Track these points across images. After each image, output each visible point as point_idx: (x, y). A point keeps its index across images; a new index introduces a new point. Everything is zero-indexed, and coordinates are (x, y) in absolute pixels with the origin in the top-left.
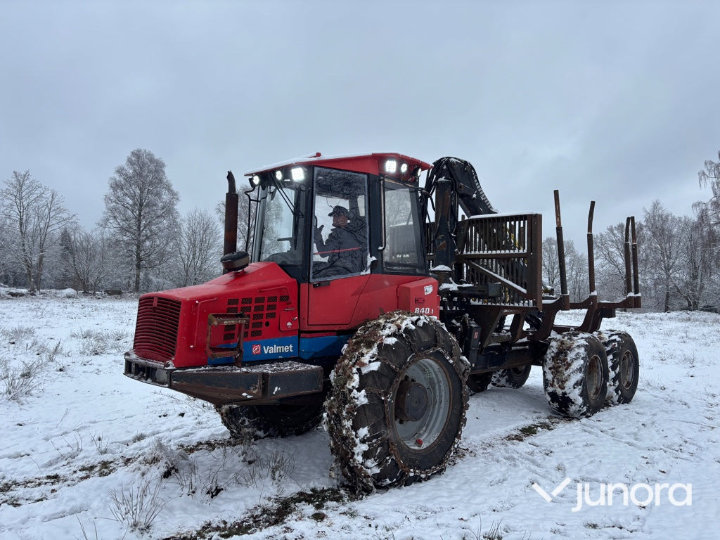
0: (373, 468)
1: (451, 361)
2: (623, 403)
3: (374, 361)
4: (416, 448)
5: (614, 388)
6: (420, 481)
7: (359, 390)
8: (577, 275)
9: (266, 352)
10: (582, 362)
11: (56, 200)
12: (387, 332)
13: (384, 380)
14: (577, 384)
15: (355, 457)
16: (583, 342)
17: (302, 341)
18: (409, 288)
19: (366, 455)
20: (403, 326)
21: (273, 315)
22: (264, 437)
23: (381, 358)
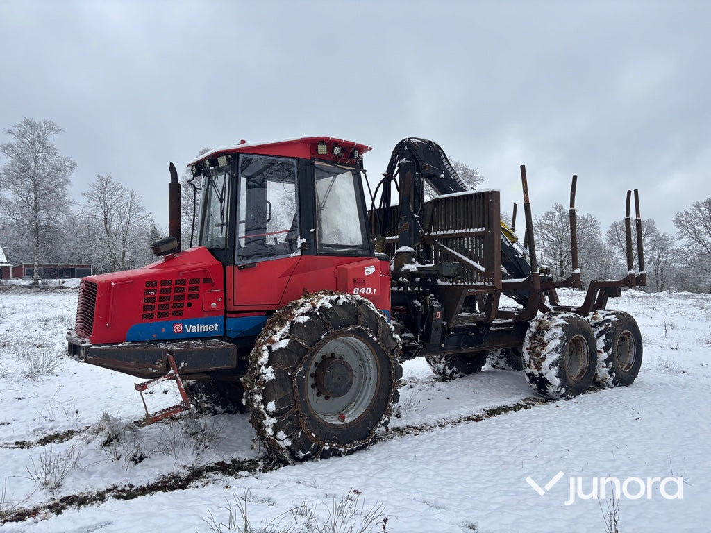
0: (284, 440)
1: (375, 339)
2: (619, 386)
3: (284, 339)
4: (338, 423)
5: (608, 369)
6: (339, 454)
7: (267, 366)
8: (659, 256)
9: (188, 331)
10: (558, 342)
11: (135, 200)
12: (302, 310)
13: (293, 356)
14: (553, 365)
15: (266, 429)
16: (563, 322)
17: (229, 321)
18: (346, 269)
19: (276, 428)
20: (318, 305)
21: (196, 296)
22: (224, 412)
23: (291, 335)
